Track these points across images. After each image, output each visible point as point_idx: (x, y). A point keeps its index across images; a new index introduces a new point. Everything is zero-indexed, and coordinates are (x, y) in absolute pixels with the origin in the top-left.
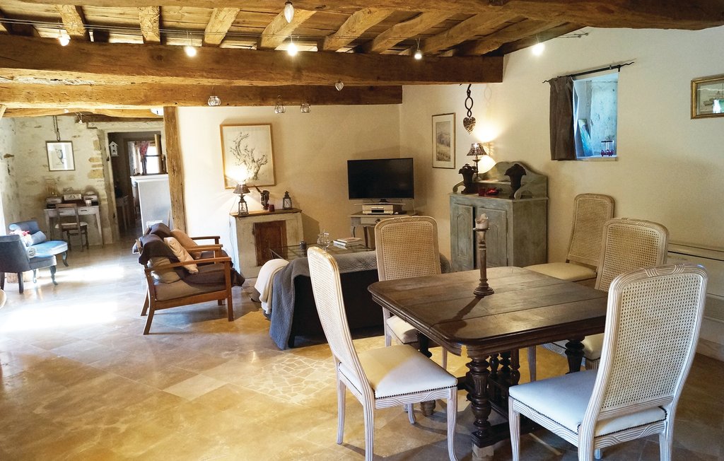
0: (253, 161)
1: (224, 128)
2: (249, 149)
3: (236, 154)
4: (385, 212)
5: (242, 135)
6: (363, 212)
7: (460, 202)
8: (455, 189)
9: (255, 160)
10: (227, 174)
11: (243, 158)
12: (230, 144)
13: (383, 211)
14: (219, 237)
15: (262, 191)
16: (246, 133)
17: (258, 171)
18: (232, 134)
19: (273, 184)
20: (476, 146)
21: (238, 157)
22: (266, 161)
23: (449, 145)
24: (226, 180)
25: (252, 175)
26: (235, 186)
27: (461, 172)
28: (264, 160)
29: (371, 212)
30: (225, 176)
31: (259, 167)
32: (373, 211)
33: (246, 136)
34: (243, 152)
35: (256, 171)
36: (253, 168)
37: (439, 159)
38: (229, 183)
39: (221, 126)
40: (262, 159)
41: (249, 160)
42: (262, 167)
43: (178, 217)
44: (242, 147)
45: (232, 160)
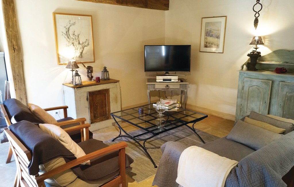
0: (79, 43)
1: (57, 15)
2: (76, 34)
3: (67, 37)
4: (172, 81)
5: (71, 22)
6: (157, 81)
7: (252, 77)
8: (243, 67)
9: (81, 43)
10: (60, 53)
11: (71, 41)
12: (61, 30)
13: (170, 80)
14: (67, 107)
15: (86, 66)
16: (74, 21)
17: (83, 51)
18: (63, 21)
19: (93, 61)
20: (257, 38)
21: (68, 39)
22: (88, 44)
23: (218, 37)
24: (59, 58)
25: (78, 54)
26: (67, 62)
27: (248, 55)
28: (87, 43)
29: (162, 81)
30: (58, 55)
31: (83, 48)
32: (164, 80)
33: (74, 24)
34: (72, 36)
35: (81, 51)
36: (79, 49)
37: (206, 46)
38: (61, 60)
39: (55, 14)
40: (85, 42)
41: (76, 43)
42: (85, 48)
43: (20, 89)
44: (71, 32)
45: (63, 41)
